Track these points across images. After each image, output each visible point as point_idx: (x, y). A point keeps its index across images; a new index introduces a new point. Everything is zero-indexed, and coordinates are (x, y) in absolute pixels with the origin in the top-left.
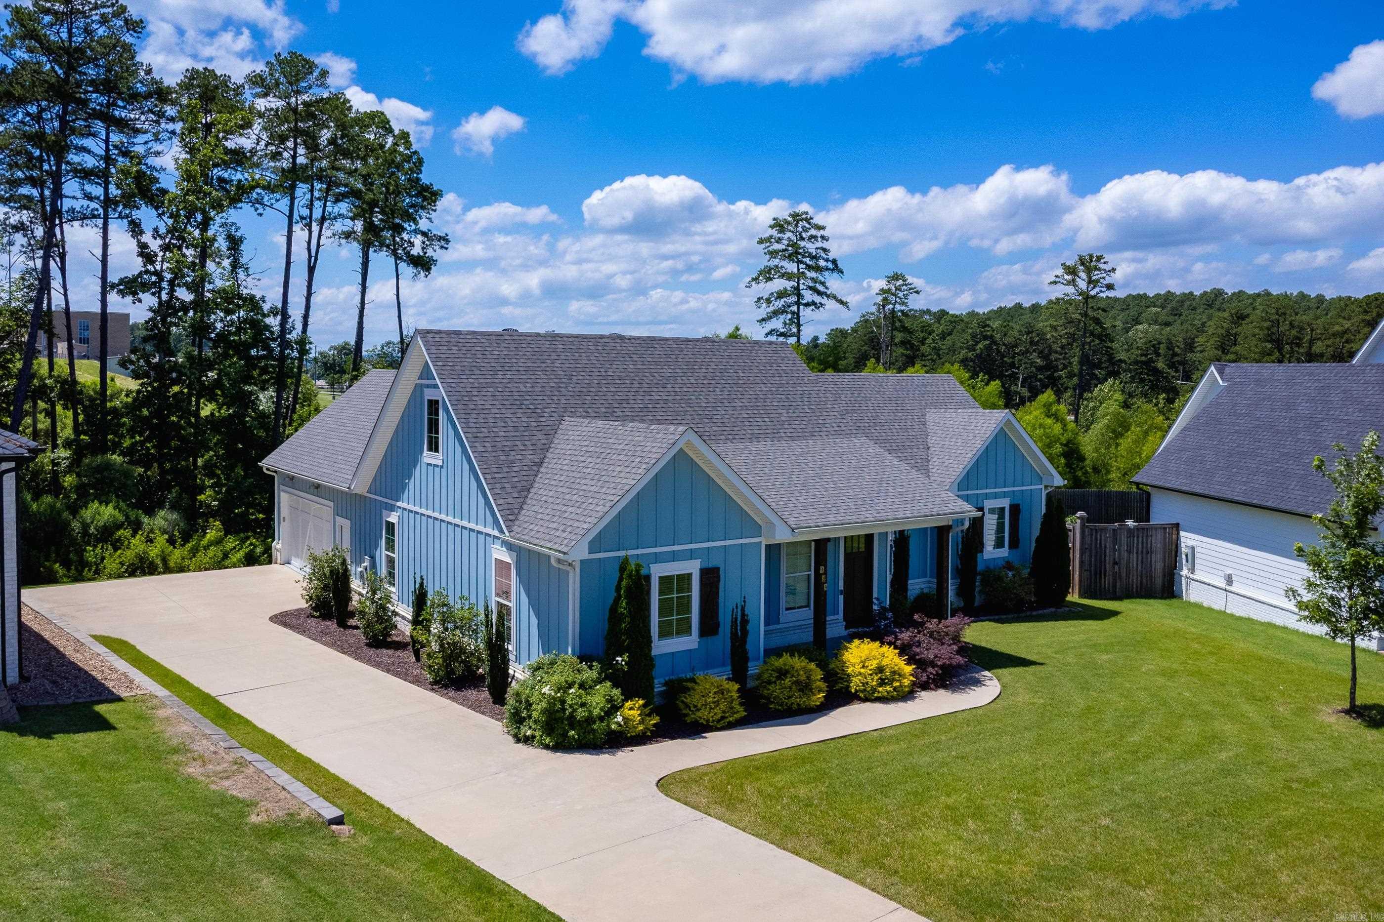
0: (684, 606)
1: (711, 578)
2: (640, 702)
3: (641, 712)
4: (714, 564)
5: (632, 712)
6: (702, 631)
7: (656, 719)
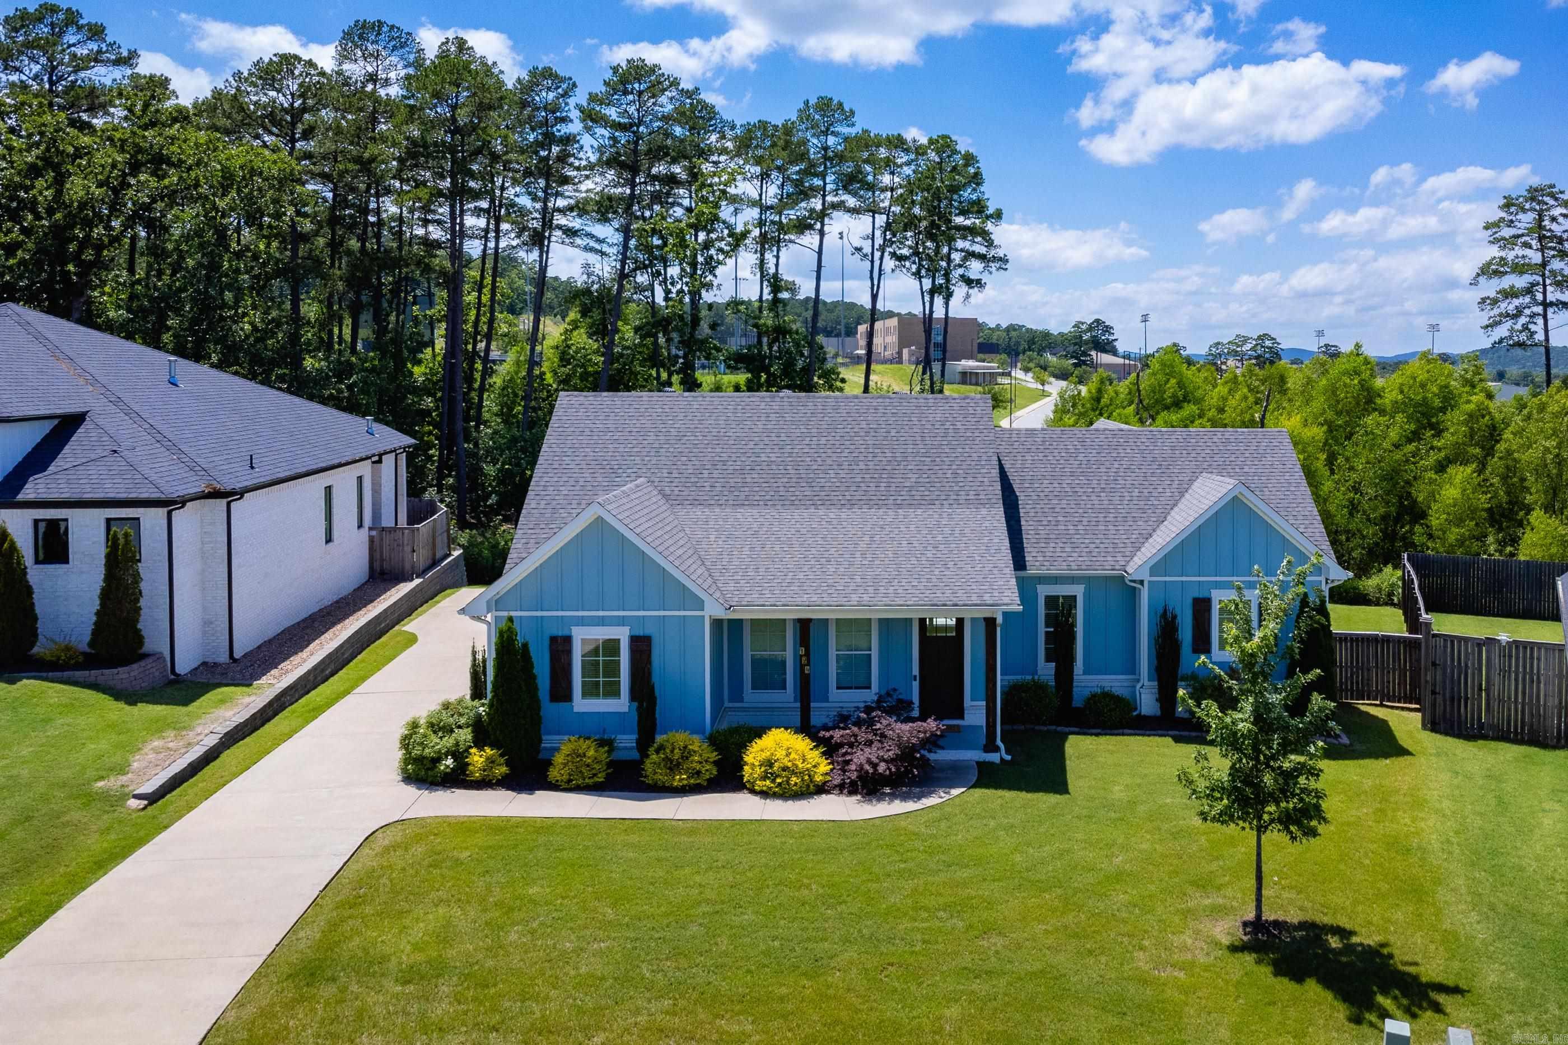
0: (613, 669)
1: (641, 646)
2: (489, 751)
3: (491, 761)
4: (647, 632)
5: (477, 759)
6: (634, 696)
7: (504, 769)
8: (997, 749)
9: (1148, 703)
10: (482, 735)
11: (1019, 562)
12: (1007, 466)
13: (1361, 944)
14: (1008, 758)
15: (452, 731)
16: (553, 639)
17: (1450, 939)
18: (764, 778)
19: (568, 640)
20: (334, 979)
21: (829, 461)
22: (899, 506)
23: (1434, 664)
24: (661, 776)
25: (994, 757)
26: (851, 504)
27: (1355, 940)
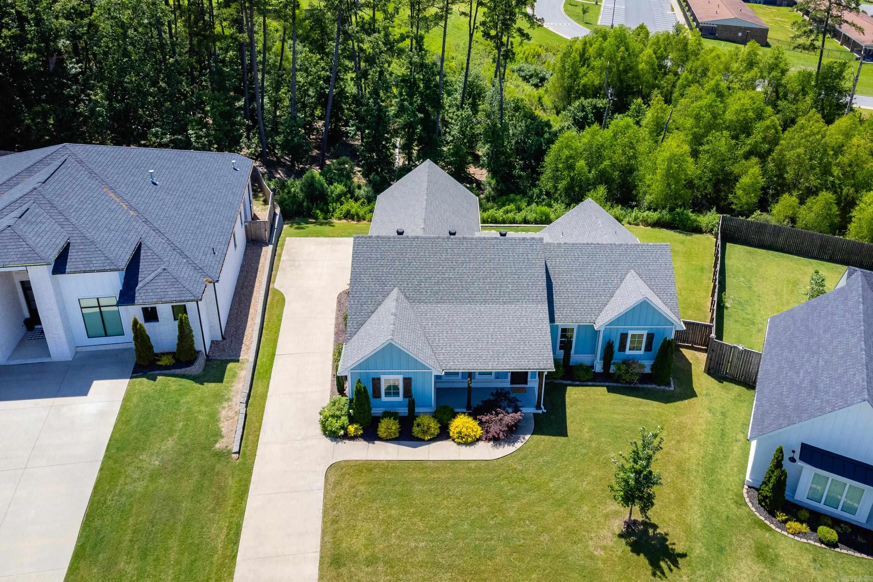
1: (407, 382)
2: (355, 426)
3: (356, 429)
4: (410, 376)
5: (352, 429)
6: (405, 396)
7: (362, 432)
8: (541, 409)
9: (599, 368)
10: (352, 420)
11: (552, 319)
12: (548, 265)
13: (660, 534)
14: (545, 411)
15: (340, 417)
16: (374, 379)
17: (688, 530)
18: (458, 438)
19: (379, 379)
20: (345, 565)
21: (475, 278)
22: (505, 303)
23: (713, 350)
24: (420, 436)
25: (540, 412)
26: (485, 301)
27: (658, 531)
